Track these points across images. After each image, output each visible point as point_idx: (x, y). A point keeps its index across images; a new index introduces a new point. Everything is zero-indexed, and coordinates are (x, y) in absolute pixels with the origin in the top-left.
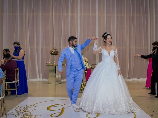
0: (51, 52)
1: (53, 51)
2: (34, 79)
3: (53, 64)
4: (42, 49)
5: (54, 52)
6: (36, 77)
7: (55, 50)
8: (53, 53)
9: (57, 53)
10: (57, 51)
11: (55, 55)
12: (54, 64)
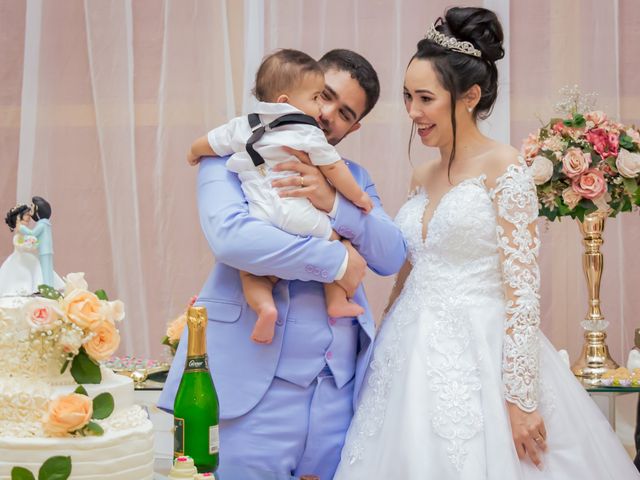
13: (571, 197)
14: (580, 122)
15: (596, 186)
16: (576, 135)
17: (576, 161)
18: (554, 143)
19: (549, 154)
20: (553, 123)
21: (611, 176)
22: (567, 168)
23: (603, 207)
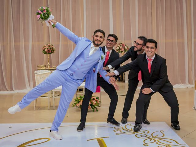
0: (43, 50)
1: (46, 48)
2: (21, 89)
3: (47, 67)
4: (33, 45)
5: (48, 49)
6: (24, 87)
7: (49, 46)
8: (46, 50)
9: (52, 51)
10: (52, 48)
11: (50, 54)
12: (49, 67)
13: (121, 51)
14: (121, 44)
15: (123, 50)
16: (121, 45)
17: (121, 47)
18: (119, 46)
19: (119, 47)
20: (119, 44)
21: (124, 49)
22: (120, 48)
23: (124, 52)
